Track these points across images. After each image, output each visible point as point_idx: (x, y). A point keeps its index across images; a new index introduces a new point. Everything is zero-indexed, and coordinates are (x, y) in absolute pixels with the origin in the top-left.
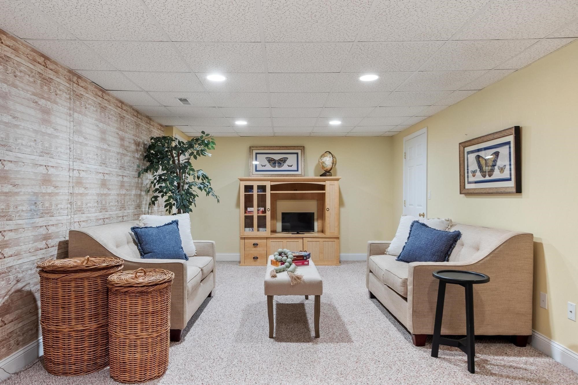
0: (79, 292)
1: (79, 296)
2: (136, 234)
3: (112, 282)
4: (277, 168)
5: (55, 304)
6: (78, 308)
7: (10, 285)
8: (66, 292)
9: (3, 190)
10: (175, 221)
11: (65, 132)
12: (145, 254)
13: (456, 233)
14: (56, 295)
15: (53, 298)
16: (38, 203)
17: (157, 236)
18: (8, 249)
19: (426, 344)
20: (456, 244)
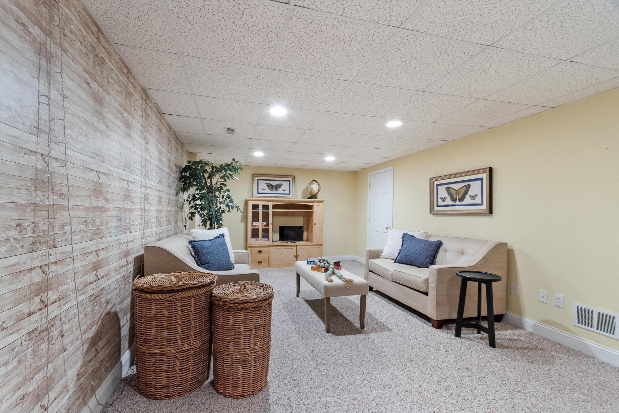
0: (186, 310)
1: (186, 315)
2: (194, 247)
3: (224, 299)
4: (274, 192)
5: (159, 325)
6: (185, 327)
7: (102, 309)
8: (173, 312)
9: (98, 204)
10: (222, 235)
11: (139, 148)
12: (202, 265)
13: (438, 242)
14: (161, 316)
15: (157, 320)
16: (122, 219)
17: (212, 249)
18: (101, 269)
19: (444, 327)
20: (439, 250)
